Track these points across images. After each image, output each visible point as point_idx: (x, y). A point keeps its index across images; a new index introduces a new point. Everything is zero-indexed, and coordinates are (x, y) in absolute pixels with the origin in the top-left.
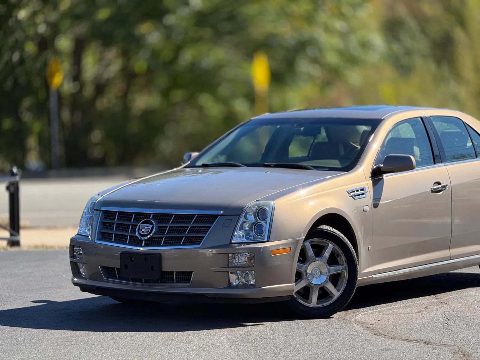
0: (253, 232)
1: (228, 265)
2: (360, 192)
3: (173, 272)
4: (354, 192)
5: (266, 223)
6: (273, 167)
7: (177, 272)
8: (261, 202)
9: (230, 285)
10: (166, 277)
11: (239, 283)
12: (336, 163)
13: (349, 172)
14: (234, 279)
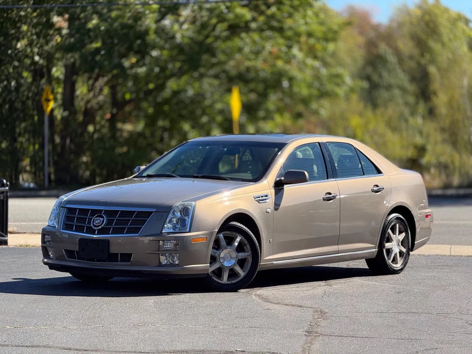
0: (179, 225)
1: (159, 249)
2: (264, 198)
3: (118, 254)
4: (259, 197)
5: (189, 218)
6: (201, 178)
7: (121, 254)
8: (185, 203)
9: (160, 265)
10: (113, 257)
11: (167, 262)
12: (249, 176)
13: (256, 183)
14: (163, 260)
